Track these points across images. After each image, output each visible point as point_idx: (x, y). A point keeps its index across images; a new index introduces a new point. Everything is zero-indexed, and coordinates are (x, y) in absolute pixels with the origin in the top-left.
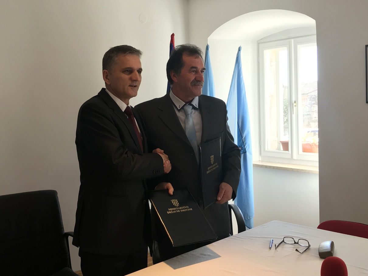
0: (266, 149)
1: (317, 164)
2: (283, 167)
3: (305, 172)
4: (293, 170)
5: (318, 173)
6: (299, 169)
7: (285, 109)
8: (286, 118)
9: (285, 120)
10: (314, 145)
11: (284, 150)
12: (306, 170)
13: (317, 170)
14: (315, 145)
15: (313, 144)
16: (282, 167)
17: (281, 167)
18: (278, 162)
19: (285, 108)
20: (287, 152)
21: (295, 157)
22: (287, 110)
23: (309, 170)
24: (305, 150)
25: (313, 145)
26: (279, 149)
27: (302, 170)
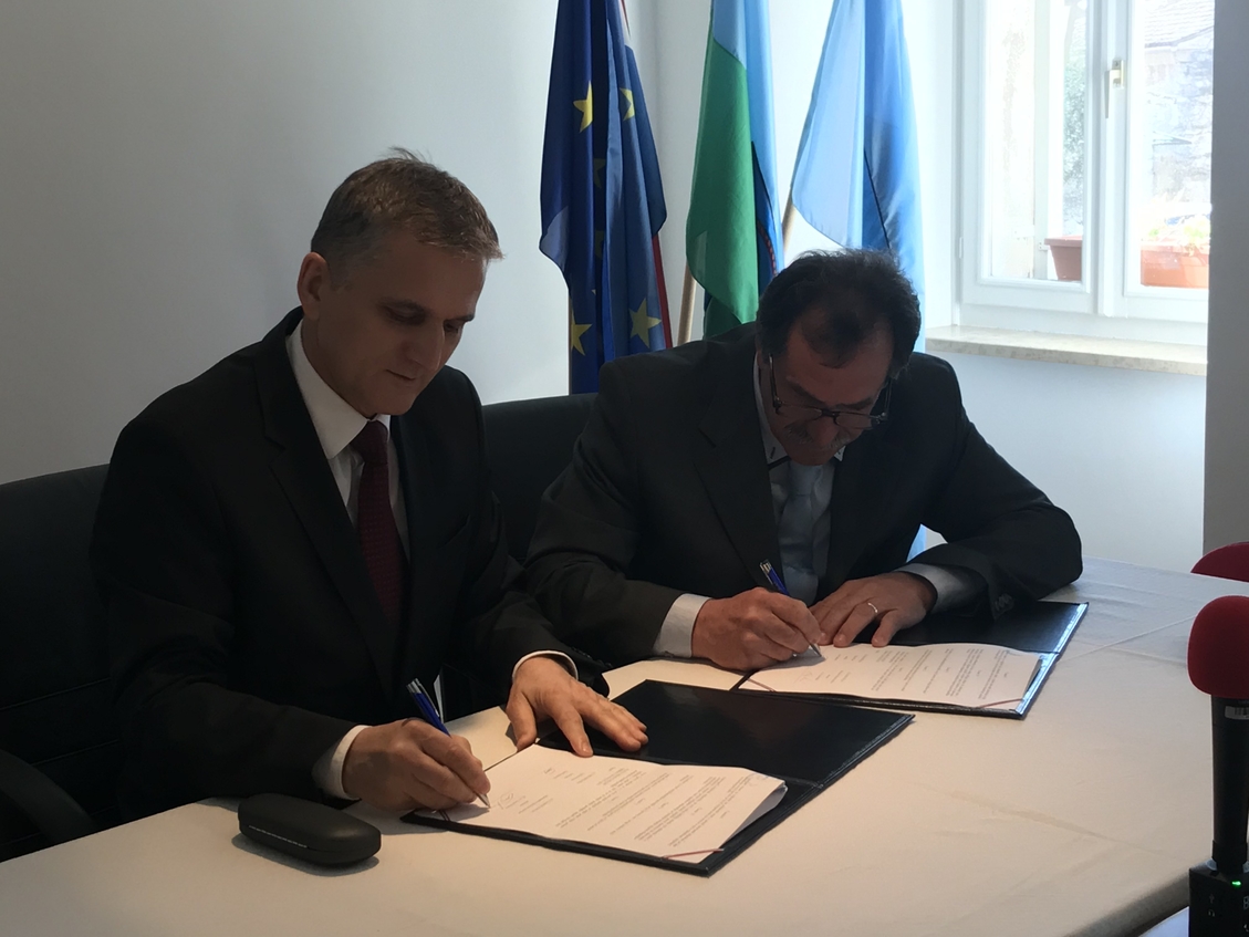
0: (985, 275)
1: (1202, 338)
2: (1056, 352)
3: (1149, 371)
4: (1097, 361)
5: (1205, 373)
6: (1123, 359)
7: (1073, 112)
8: (1074, 156)
9: (1070, 167)
10: (1192, 253)
11: (1061, 278)
12: (1152, 362)
13: (1201, 359)
14: (1197, 254)
15: (1187, 248)
16: (1051, 351)
17: (1045, 351)
18: (1036, 332)
19: (1069, 108)
20: (1073, 285)
21: (1108, 307)
22: (1082, 116)
23: (1166, 362)
24: (1152, 276)
25: (1187, 255)
26: (1039, 272)
27: (1137, 360)
